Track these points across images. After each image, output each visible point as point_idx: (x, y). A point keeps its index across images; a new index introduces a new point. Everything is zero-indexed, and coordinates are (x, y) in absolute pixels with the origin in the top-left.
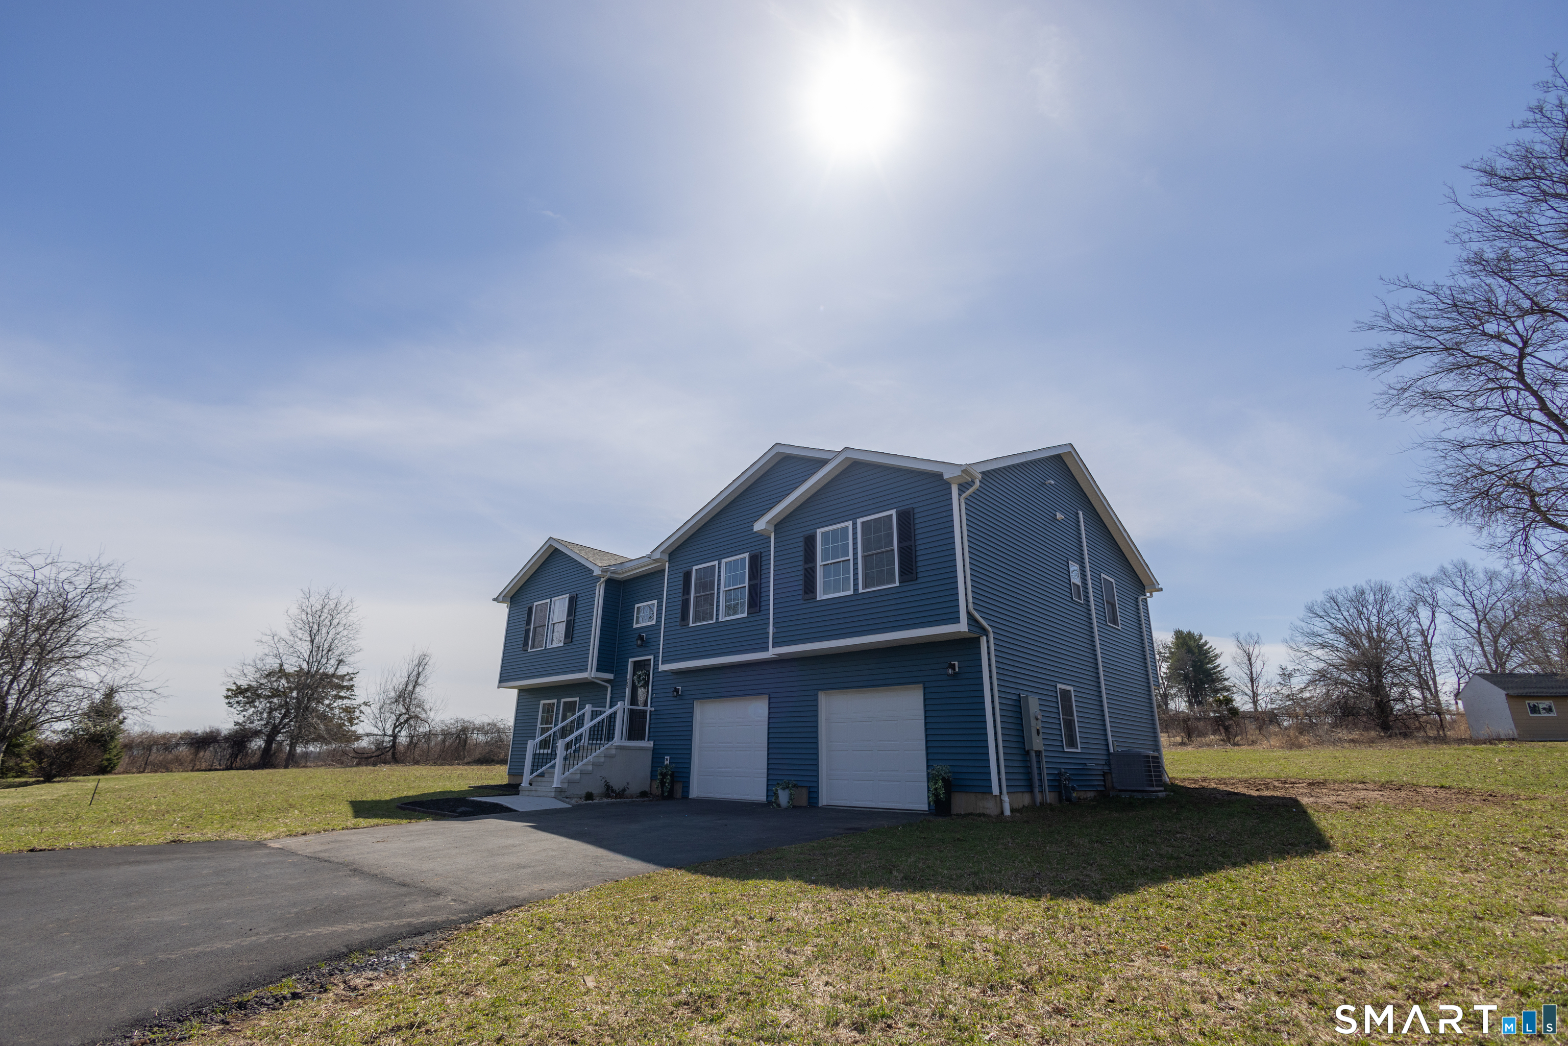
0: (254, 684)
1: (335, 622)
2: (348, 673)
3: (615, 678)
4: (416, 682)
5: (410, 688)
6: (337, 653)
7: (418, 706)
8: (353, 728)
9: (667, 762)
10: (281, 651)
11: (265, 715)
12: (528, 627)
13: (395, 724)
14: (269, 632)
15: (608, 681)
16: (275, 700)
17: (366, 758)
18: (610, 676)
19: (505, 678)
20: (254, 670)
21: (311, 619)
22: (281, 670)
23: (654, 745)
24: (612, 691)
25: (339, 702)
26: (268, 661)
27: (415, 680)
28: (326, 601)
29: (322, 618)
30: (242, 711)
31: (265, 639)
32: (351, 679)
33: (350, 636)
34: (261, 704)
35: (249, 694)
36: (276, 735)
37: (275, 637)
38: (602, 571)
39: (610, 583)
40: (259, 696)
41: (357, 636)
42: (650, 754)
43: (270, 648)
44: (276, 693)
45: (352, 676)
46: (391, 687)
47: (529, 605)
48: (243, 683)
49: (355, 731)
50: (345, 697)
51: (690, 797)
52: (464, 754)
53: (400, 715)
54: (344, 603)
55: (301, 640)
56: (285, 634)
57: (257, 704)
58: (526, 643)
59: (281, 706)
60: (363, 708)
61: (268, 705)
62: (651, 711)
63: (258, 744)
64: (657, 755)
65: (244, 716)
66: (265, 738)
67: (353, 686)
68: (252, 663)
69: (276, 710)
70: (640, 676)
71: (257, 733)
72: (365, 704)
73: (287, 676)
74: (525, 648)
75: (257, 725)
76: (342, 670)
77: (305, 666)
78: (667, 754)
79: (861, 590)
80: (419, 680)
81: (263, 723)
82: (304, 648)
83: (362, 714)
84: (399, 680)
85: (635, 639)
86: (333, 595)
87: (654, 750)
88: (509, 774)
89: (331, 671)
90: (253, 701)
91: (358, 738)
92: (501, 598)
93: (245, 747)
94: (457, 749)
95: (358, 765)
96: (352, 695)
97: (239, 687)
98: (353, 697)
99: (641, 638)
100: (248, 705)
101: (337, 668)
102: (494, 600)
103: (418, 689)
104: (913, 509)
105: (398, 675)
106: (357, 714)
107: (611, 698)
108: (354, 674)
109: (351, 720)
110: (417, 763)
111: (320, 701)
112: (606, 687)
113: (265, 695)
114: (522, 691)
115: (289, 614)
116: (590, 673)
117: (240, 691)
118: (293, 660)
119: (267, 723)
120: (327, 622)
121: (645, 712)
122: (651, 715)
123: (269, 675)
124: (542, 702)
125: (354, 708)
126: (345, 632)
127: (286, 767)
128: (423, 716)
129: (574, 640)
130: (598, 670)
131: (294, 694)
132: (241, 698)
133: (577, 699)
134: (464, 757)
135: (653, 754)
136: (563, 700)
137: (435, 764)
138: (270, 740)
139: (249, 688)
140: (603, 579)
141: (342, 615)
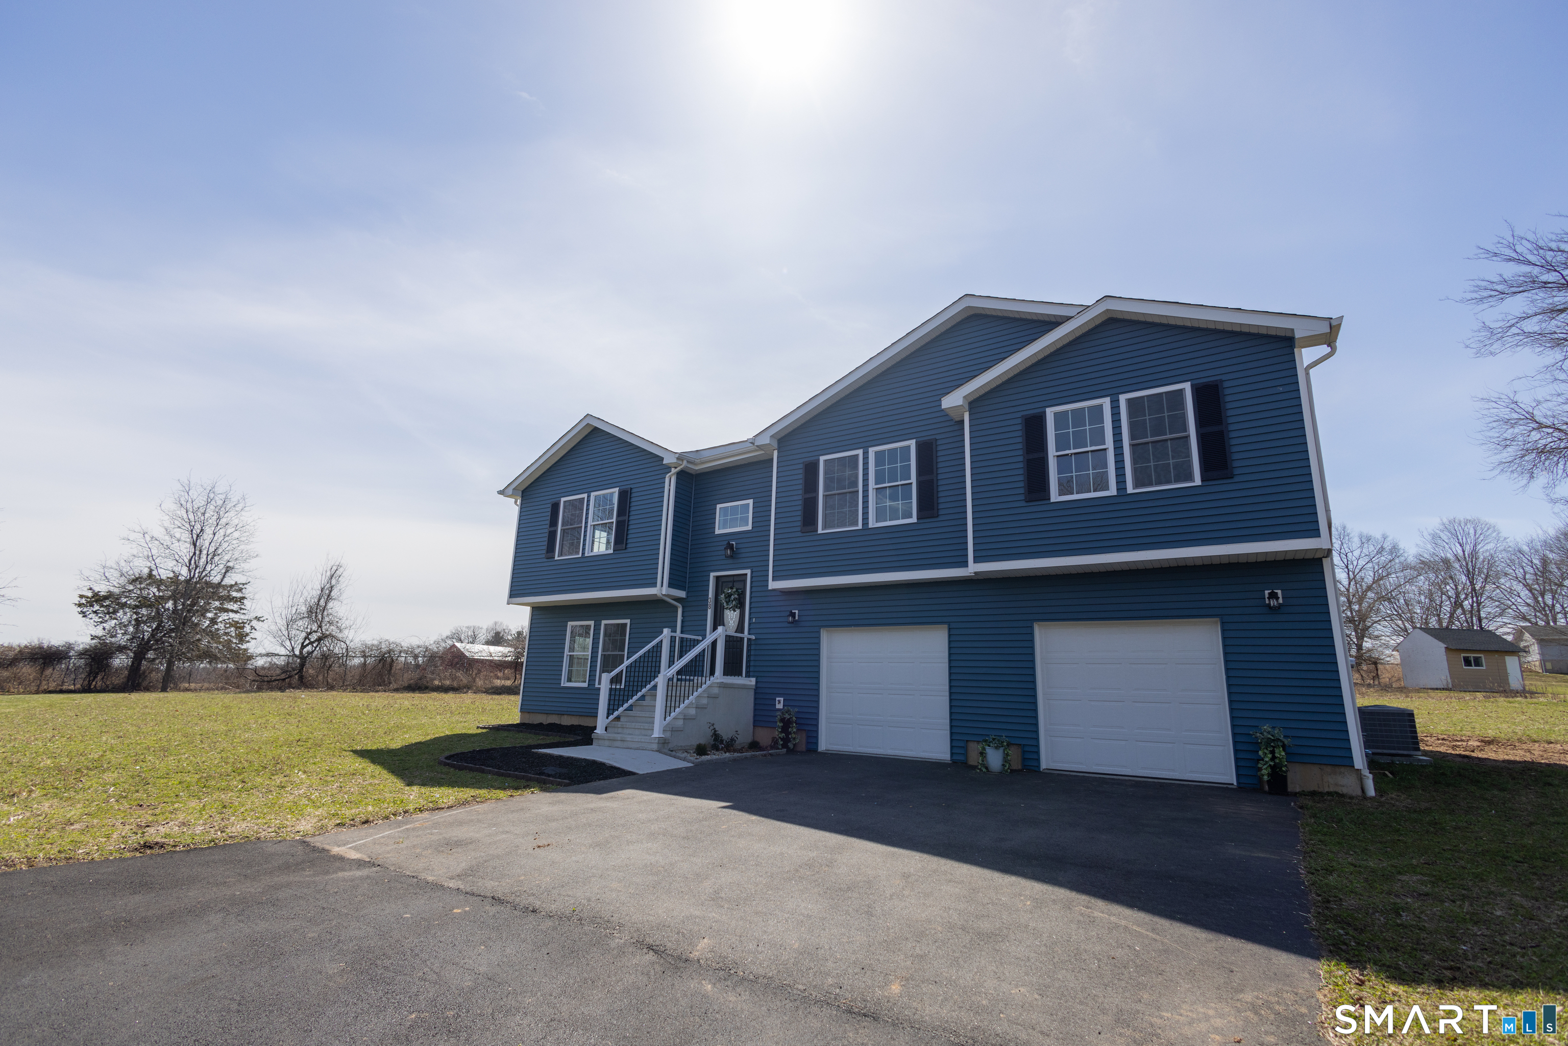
0: (116, 591)
1: (223, 521)
2: (236, 583)
3: (687, 597)
4: (329, 596)
5: (322, 602)
6: (226, 558)
7: (330, 623)
8: (244, 646)
9: (780, 706)
10: (154, 552)
11: (131, 629)
12: (552, 529)
13: (303, 643)
14: (138, 529)
15: (678, 600)
16: (144, 611)
17: (268, 681)
18: (682, 594)
19: (517, 591)
20: (117, 574)
21: (191, 516)
22: (150, 575)
23: (757, 682)
24: (683, 612)
25: (224, 616)
26: (136, 563)
27: (327, 594)
28: (212, 495)
29: (207, 515)
30: (101, 622)
31: (132, 536)
32: (240, 590)
33: (243, 539)
34: (125, 616)
35: (107, 603)
36: (146, 653)
37: (146, 535)
38: (678, 459)
39: (683, 476)
40: (124, 605)
41: (251, 540)
42: (752, 693)
43: (140, 548)
44: (144, 602)
45: (241, 586)
46: (302, 600)
47: (554, 501)
48: (102, 588)
49: (246, 650)
50: (232, 611)
51: (820, 750)
52: (389, 679)
53: (310, 633)
54: (234, 500)
55: (179, 540)
56: (159, 533)
57: (120, 614)
58: (551, 548)
59: (151, 619)
60: (254, 623)
61: (135, 616)
62: (749, 640)
63: (120, 661)
64: (762, 699)
65: (104, 629)
66: (132, 655)
67: (244, 598)
68: (115, 566)
69: (145, 623)
70: (729, 596)
71: (121, 649)
72: (258, 619)
73: (159, 583)
74: (550, 555)
75: (121, 639)
76: (228, 581)
77: (184, 572)
78: (780, 695)
79: (1130, 489)
80: (333, 594)
81: (128, 637)
82: (184, 550)
83: (253, 631)
84: (312, 592)
85: (723, 548)
86: (219, 489)
87: (757, 690)
88: (522, 711)
89: (216, 579)
90: (115, 612)
91: (250, 658)
92: (510, 491)
93: (108, 666)
94: (380, 674)
95: (260, 689)
96: (241, 609)
97: (96, 595)
98: (242, 611)
99: (731, 547)
100: (107, 616)
101: (224, 577)
102: (501, 492)
103: (330, 605)
104: (1222, 381)
105: (309, 587)
106: (247, 629)
107: (683, 622)
108: (244, 584)
109: (242, 637)
110: (331, 688)
111: (203, 612)
112: (676, 608)
113: (130, 605)
114: (538, 611)
115: (163, 508)
116: (661, 589)
117: (97, 598)
118: (171, 564)
119: (133, 638)
120: (213, 521)
121: (742, 639)
122: (749, 645)
123: (134, 581)
124: (570, 624)
125: (243, 623)
126: (236, 535)
127: (164, 689)
128: (340, 636)
129: (629, 546)
130: (671, 585)
131: (170, 605)
132: (96, 607)
133: (628, 621)
134: (390, 683)
135: (756, 693)
136: (604, 622)
137: (354, 689)
138: (139, 656)
139: (110, 596)
140: (673, 471)
141: (232, 514)
